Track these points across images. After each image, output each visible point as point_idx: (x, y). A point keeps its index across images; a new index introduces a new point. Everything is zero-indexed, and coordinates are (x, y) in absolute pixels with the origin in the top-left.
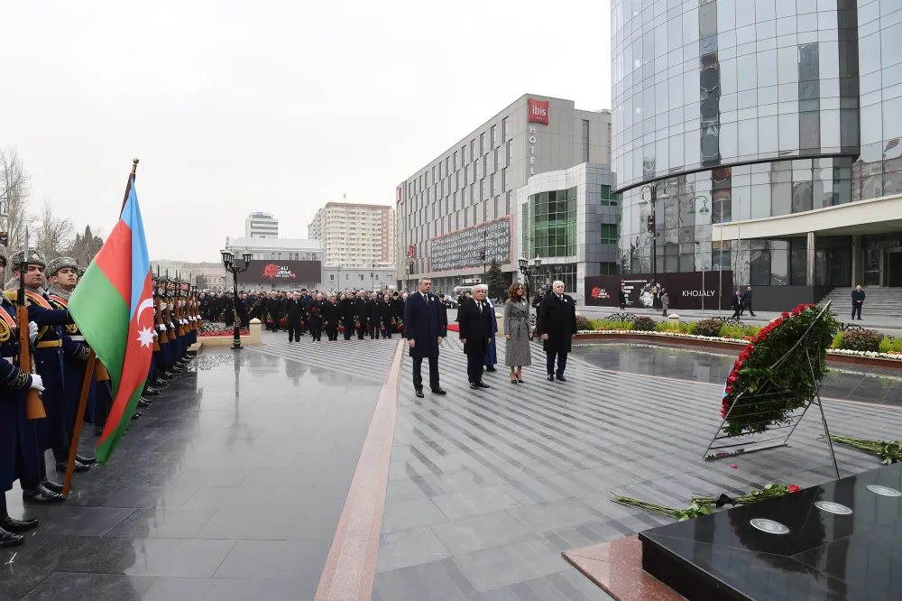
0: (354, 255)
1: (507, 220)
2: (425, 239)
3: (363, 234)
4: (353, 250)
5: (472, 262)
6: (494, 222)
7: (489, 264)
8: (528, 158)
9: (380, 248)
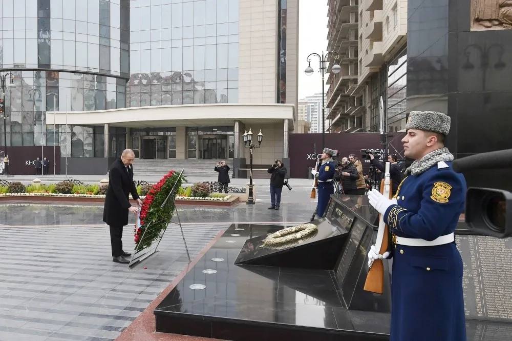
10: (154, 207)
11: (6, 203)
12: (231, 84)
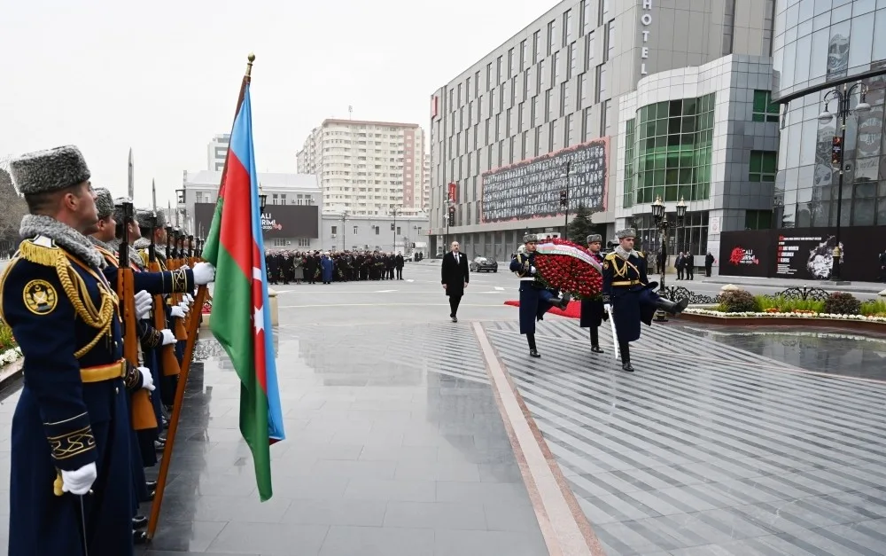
0: (364, 197)
1: (602, 145)
2: (473, 173)
3: (377, 167)
4: (363, 189)
5: (545, 209)
6: (580, 148)
7: (574, 211)
8: (638, 49)
9: (401, 187)
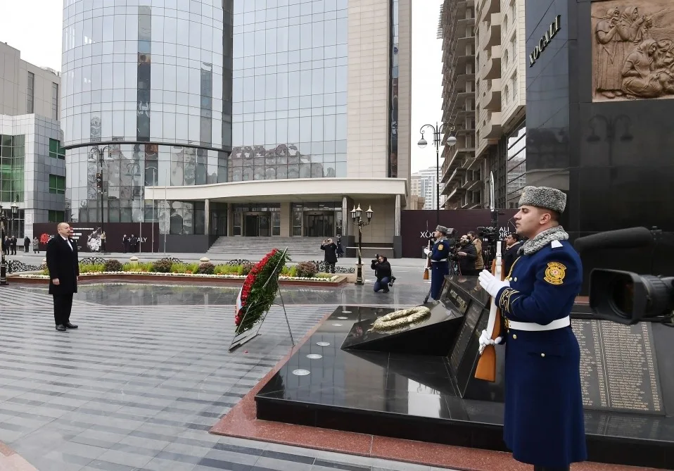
10: (255, 287)
11: (102, 282)
12: (339, 158)
